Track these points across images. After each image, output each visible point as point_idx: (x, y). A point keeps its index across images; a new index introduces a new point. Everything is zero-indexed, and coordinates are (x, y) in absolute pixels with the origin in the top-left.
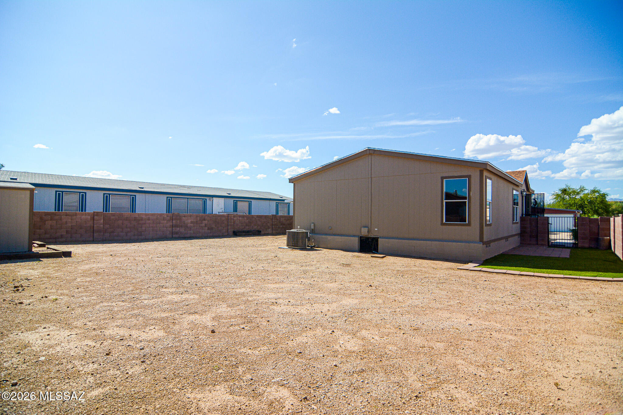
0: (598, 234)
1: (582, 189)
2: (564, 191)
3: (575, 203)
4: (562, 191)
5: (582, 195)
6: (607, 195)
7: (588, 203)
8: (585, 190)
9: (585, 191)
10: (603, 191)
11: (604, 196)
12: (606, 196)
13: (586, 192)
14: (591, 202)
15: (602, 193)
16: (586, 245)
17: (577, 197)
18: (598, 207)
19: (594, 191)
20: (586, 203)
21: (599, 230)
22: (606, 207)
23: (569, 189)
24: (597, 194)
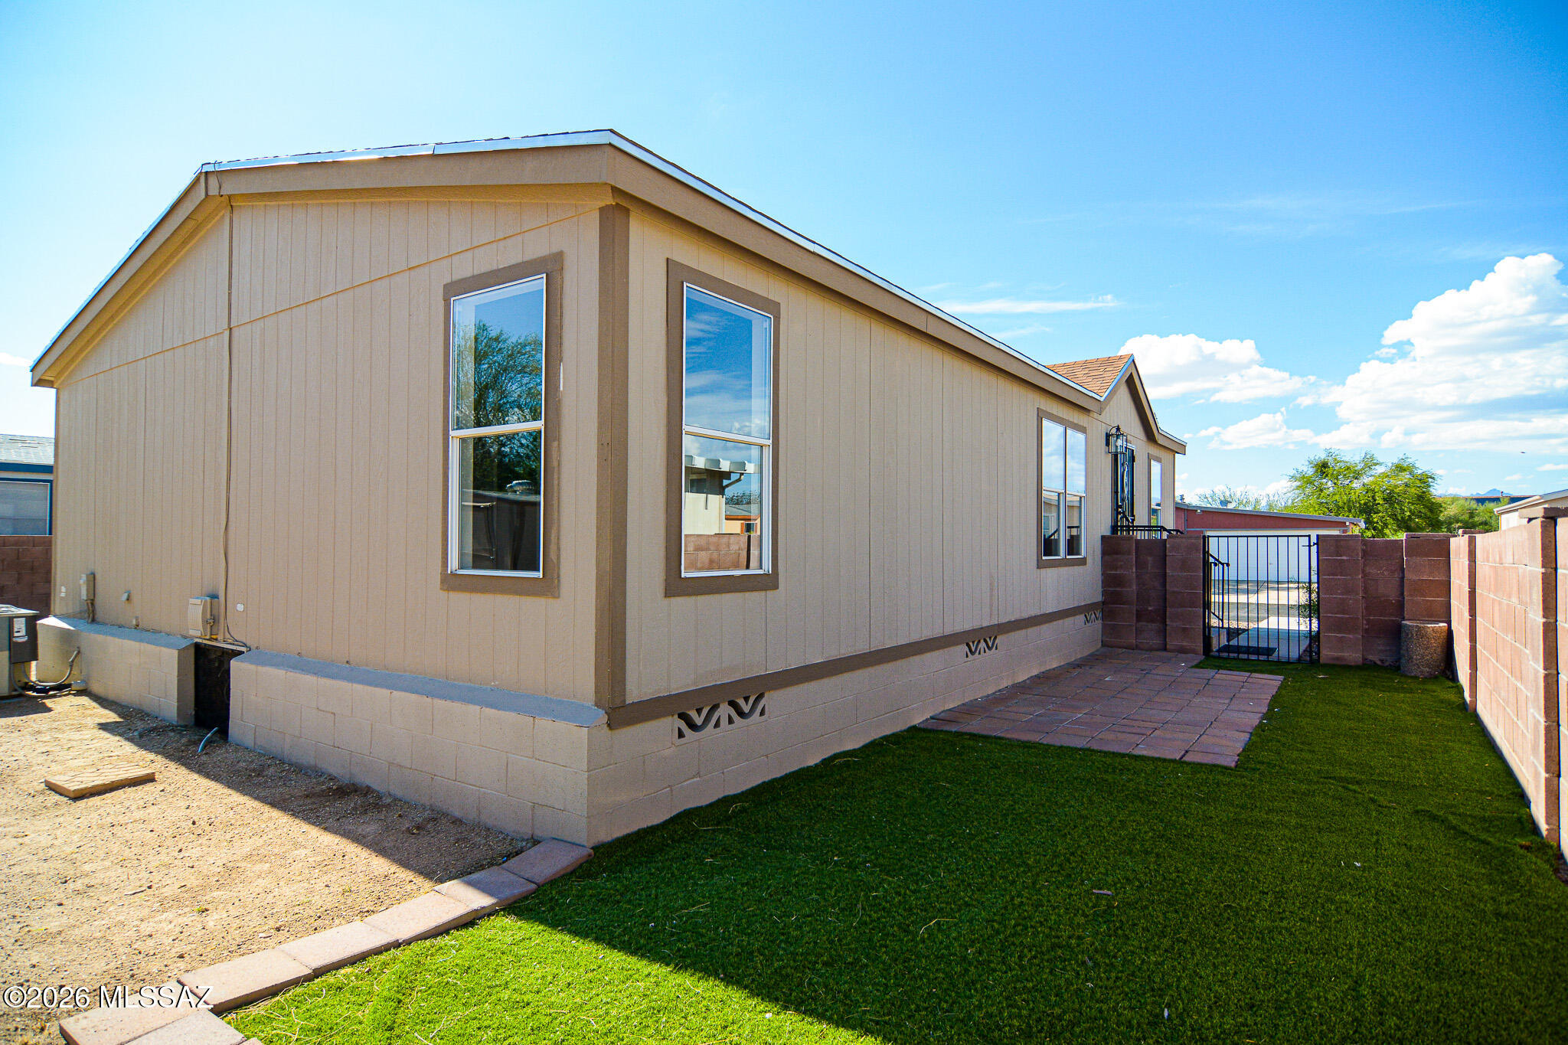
0: (1401, 605)
1: (1370, 463)
2: (1323, 468)
3: (1349, 501)
4: (1316, 465)
5: (1366, 480)
6: (1433, 478)
7: (1384, 499)
8: (1376, 464)
9: (1377, 467)
10: (1422, 467)
11: (1425, 480)
12: (1430, 480)
13: (1380, 470)
14: (1390, 499)
15: (1420, 472)
16: (1353, 656)
17: (1354, 485)
18: (1410, 511)
19: (1400, 468)
20: (1379, 501)
21: (1402, 594)
22: (1431, 511)
23: (1336, 461)
24: (1405, 477)
